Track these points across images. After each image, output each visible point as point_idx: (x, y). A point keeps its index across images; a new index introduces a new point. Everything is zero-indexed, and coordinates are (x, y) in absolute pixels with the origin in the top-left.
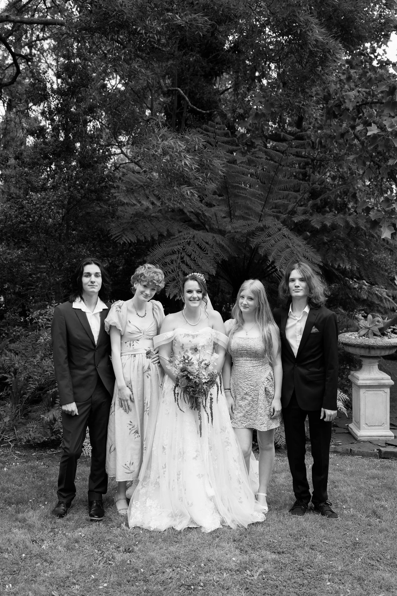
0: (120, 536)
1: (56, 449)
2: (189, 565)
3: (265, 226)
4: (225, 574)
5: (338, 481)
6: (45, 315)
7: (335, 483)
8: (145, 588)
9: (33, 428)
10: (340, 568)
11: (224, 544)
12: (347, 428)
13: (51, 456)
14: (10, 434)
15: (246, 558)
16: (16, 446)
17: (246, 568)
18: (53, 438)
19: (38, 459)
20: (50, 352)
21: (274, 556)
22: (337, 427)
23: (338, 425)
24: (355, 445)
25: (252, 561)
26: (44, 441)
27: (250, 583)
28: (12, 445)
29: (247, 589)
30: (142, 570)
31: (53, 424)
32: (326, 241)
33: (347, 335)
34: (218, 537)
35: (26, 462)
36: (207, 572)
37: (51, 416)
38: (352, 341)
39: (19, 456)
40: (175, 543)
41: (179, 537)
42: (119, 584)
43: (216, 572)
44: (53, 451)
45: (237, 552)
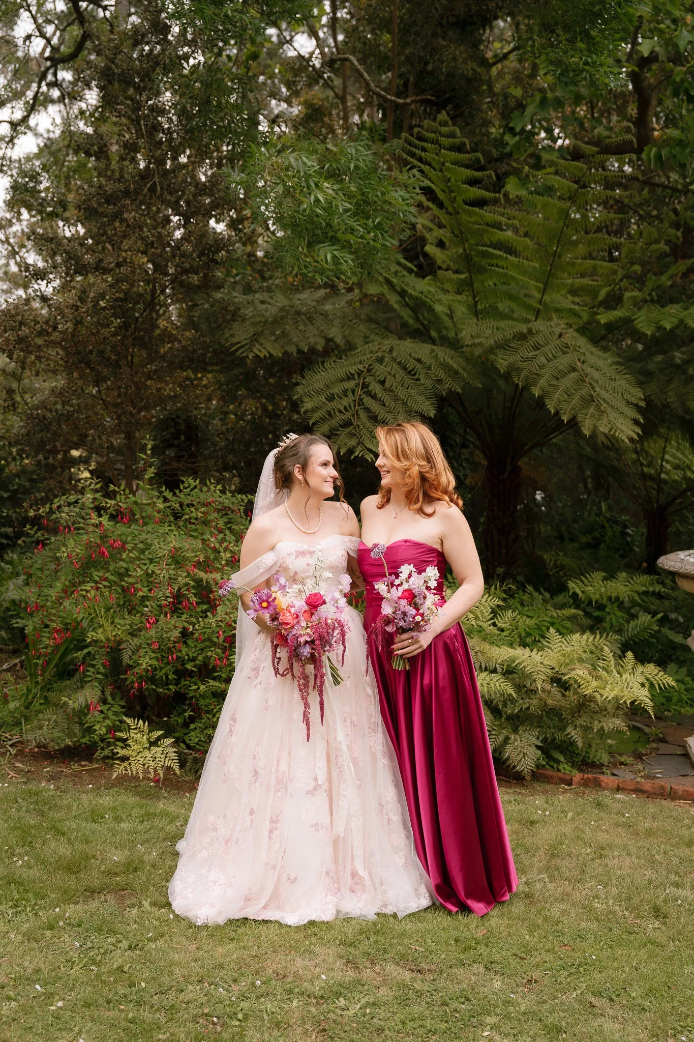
0: (135, 922)
1: (91, 761)
2: (235, 981)
3: (530, 331)
4: (295, 1003)
5: (611, 847)
6: (75, 507)
7: (603, 848)
8: (131, 1015)
9: (49, 720)
10: (523, 1007)
11: (318, 949)
12: (684, 746)
13: (77, 774)
14: (13, 732)
15: (352, 974)
16: (20, 753)
17: (339, 995)
18: (84, 740)
19: (51, 778)
20: (81, 579)
21: (408, 976)
22: (666, 742)
23: (669, 739)
24: (689, 779)
25: (359, 982)
26: (68, 746)
27: (334, 1021)
28: (13, 751)
29: (324, 1030)
30: (143, 984)
31: (86, 715)
32: (678, 361)
33: (682, 555)
34: (316, 935)
35: (25, 783)
36: (262, 996)
37: (81, 700)
38: (688, 567)
39: (19, 771)
40: (227, 941)
41: (240, 931)
42: (87, 1005)
43: (279, 997)
44: (85, 766)
45: (339, 964)
